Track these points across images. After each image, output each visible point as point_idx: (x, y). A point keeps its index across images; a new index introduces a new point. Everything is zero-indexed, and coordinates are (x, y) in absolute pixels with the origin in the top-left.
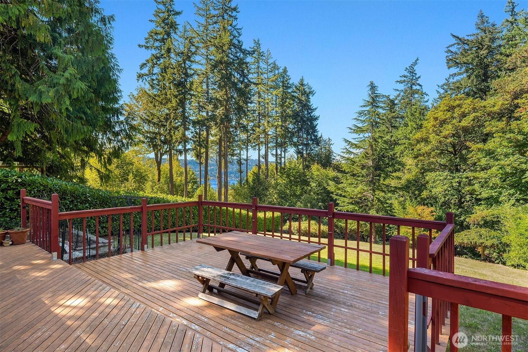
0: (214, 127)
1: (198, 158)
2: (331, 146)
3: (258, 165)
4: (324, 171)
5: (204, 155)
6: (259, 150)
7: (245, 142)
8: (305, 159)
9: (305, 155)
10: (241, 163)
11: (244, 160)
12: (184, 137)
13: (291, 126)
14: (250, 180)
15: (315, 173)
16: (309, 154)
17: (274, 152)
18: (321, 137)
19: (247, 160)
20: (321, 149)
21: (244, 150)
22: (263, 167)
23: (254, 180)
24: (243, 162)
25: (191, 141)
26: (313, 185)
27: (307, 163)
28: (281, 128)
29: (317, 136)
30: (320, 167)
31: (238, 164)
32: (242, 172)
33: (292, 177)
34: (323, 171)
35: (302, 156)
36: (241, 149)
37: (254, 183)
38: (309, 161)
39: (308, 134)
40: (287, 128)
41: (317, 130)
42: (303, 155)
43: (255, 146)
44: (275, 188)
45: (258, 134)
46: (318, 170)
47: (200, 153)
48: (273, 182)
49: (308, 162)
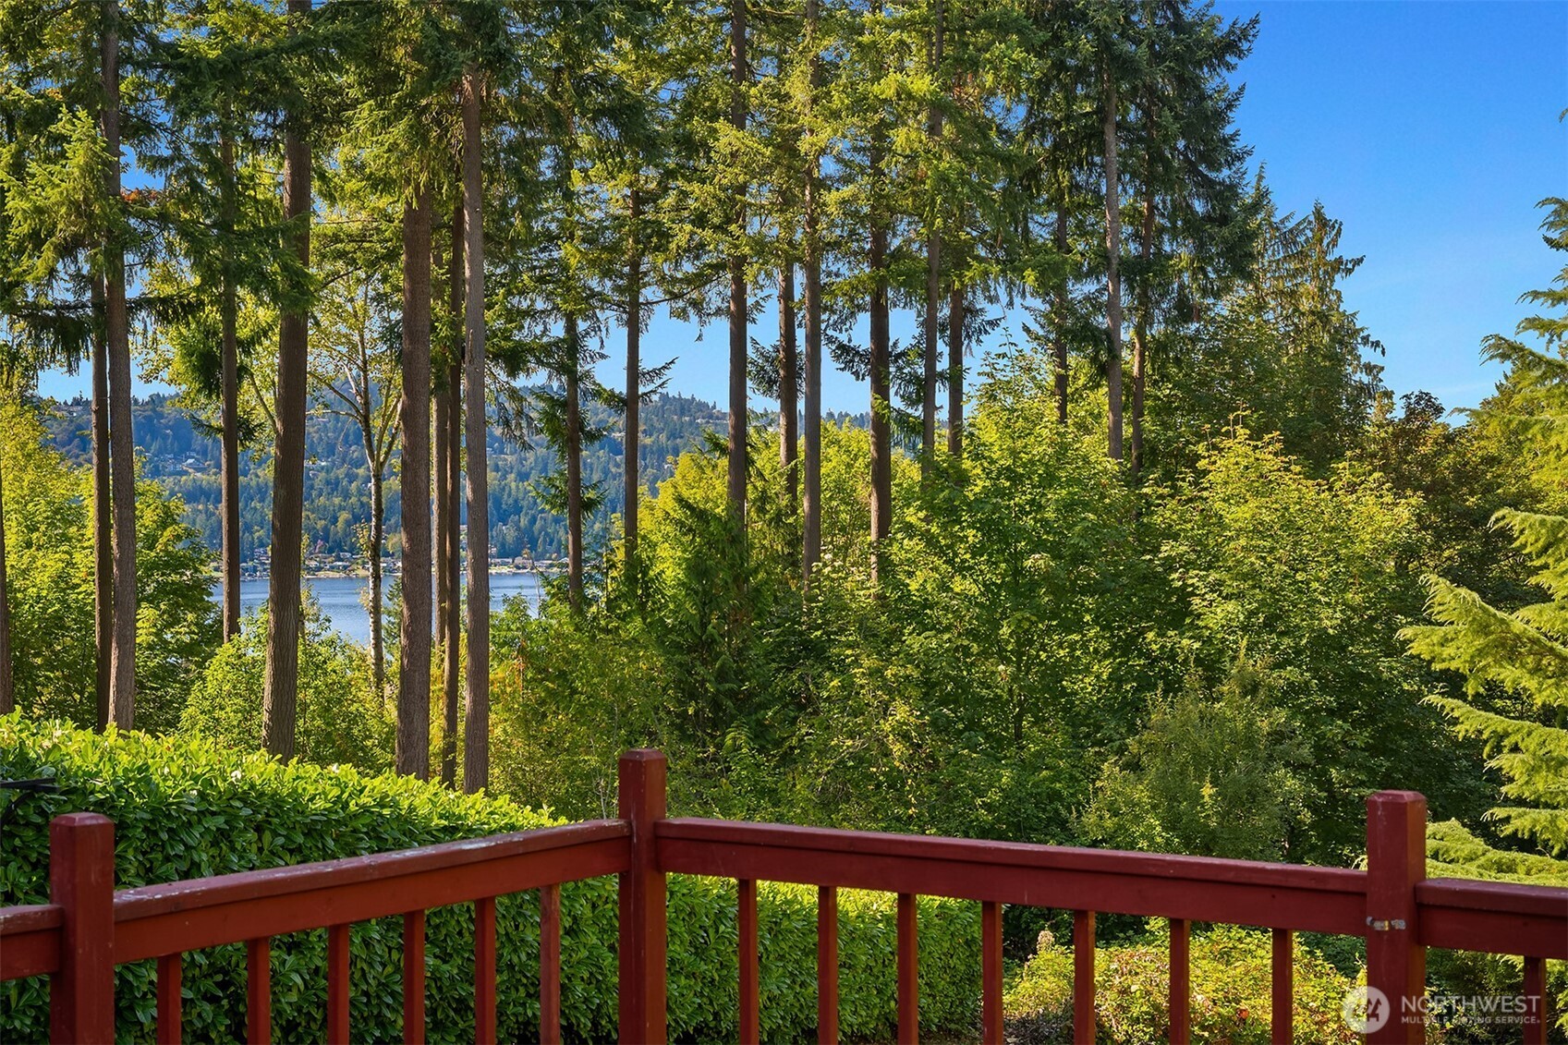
0: (364, 115)
1: (209, 386)
2: (1340, 282)
3: (726, 440)
4: (1309, 490)
5: (265, 361)
6: (740, 318)
7: (615, 248)
8: (1130, 397)
9: (1130, 361)
10: (578, 423)
11: (611, 399)
12: (102, 196)
13: (1010, 113)
14: (669, 566)
15: (1239, 515)
16: (1162, 346)
17: (859, 332)
18: (1255, 207)
19: (628, 403)
20: (1260, 307)
21: (609, 317)
22: (770, 458)
23: (697, 569)
24: (595, 413)
25: (172, 235)
26: (1218, 614)
27: (1148, 422)
28: (934, 130)
29: (1231, 190)
30: (1270, 462)
31: (554, 433)
32: (590, 505)
33: (1038, 546)
34: (1297, 489)
35: (1105, 369)
36: (582, 304)
37: (707, 601)
38: (1164, 410)
39: (1154, 176)
40: (981, 128)
41: (1238, 145)
42: (1114, 356)
43: (699, 280)
44: (885, 643)
45: (728, 176)
46: (1263, 487)
47: (232, 341)
48: (862, 586)
49: (1157, 412)
